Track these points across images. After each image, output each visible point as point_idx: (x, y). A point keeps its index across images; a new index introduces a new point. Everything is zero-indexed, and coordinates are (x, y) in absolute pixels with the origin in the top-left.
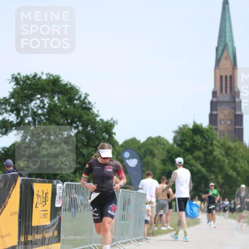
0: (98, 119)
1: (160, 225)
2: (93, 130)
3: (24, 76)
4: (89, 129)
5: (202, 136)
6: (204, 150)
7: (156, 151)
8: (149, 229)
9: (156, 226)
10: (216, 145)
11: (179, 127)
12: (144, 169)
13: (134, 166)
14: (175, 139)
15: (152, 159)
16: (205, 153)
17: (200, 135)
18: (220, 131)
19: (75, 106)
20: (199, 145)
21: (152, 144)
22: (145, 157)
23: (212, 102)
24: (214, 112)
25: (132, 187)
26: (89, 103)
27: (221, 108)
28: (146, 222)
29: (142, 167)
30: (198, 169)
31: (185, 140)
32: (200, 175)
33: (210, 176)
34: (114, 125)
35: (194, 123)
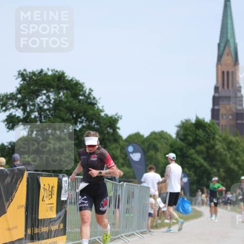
0: (103, 114)
1: (163, 218)
2: (97, 125)
3: (30, 73)
4: (94, 123)
5: (204, 130)
6: (206, 144)
7: (159, 145)
8: (152, 222)
9: (160, 219)
10: (217, 139)
11: (182, 121)
12: (147, 163)
13: (138, 160)
14: (178, 134)
15: (156, 153)
16: (207, 148)
17: (202, 129)
18: (222, 126)
19: (80, 101)
20: (201, 139)
21: (155, 139)
22: (148, 151)
23: (214, 98)
24: (216, 107)
25: (136, 180)
26: (94, 98)
27: (222, 103)
28: (150, 215)
29: (146, 161)
30: (200, 163)
31: (188, 135)
32: (202, 169)
33: (212, 170)
34: (118, 120)
35: (197, 118)
